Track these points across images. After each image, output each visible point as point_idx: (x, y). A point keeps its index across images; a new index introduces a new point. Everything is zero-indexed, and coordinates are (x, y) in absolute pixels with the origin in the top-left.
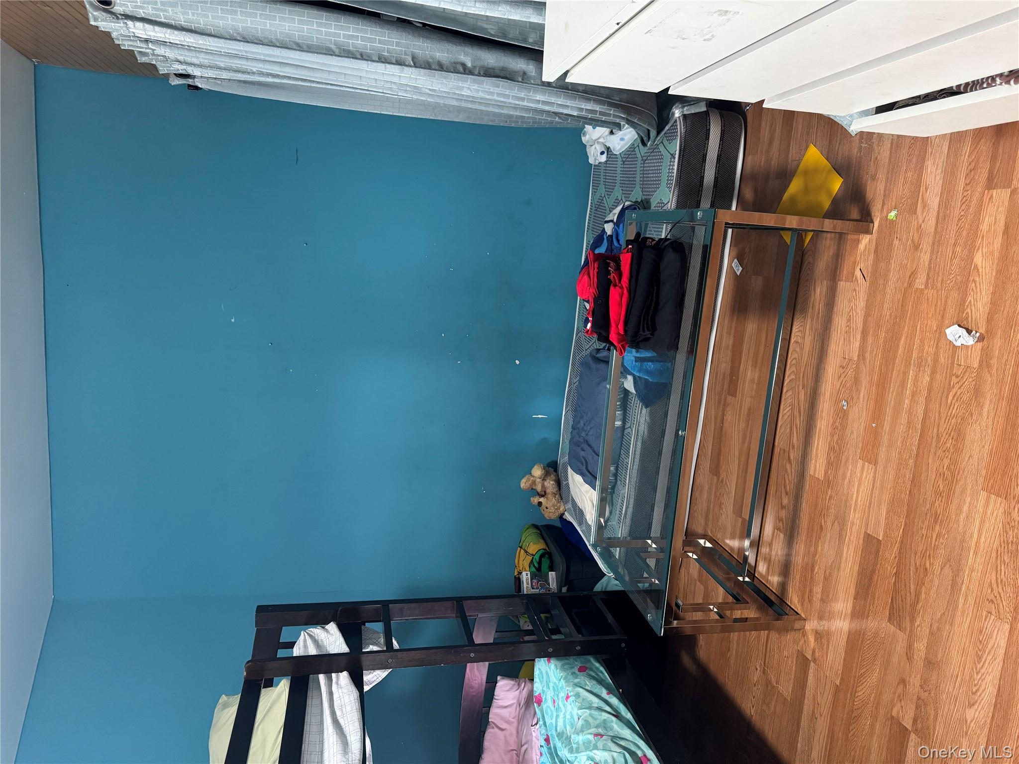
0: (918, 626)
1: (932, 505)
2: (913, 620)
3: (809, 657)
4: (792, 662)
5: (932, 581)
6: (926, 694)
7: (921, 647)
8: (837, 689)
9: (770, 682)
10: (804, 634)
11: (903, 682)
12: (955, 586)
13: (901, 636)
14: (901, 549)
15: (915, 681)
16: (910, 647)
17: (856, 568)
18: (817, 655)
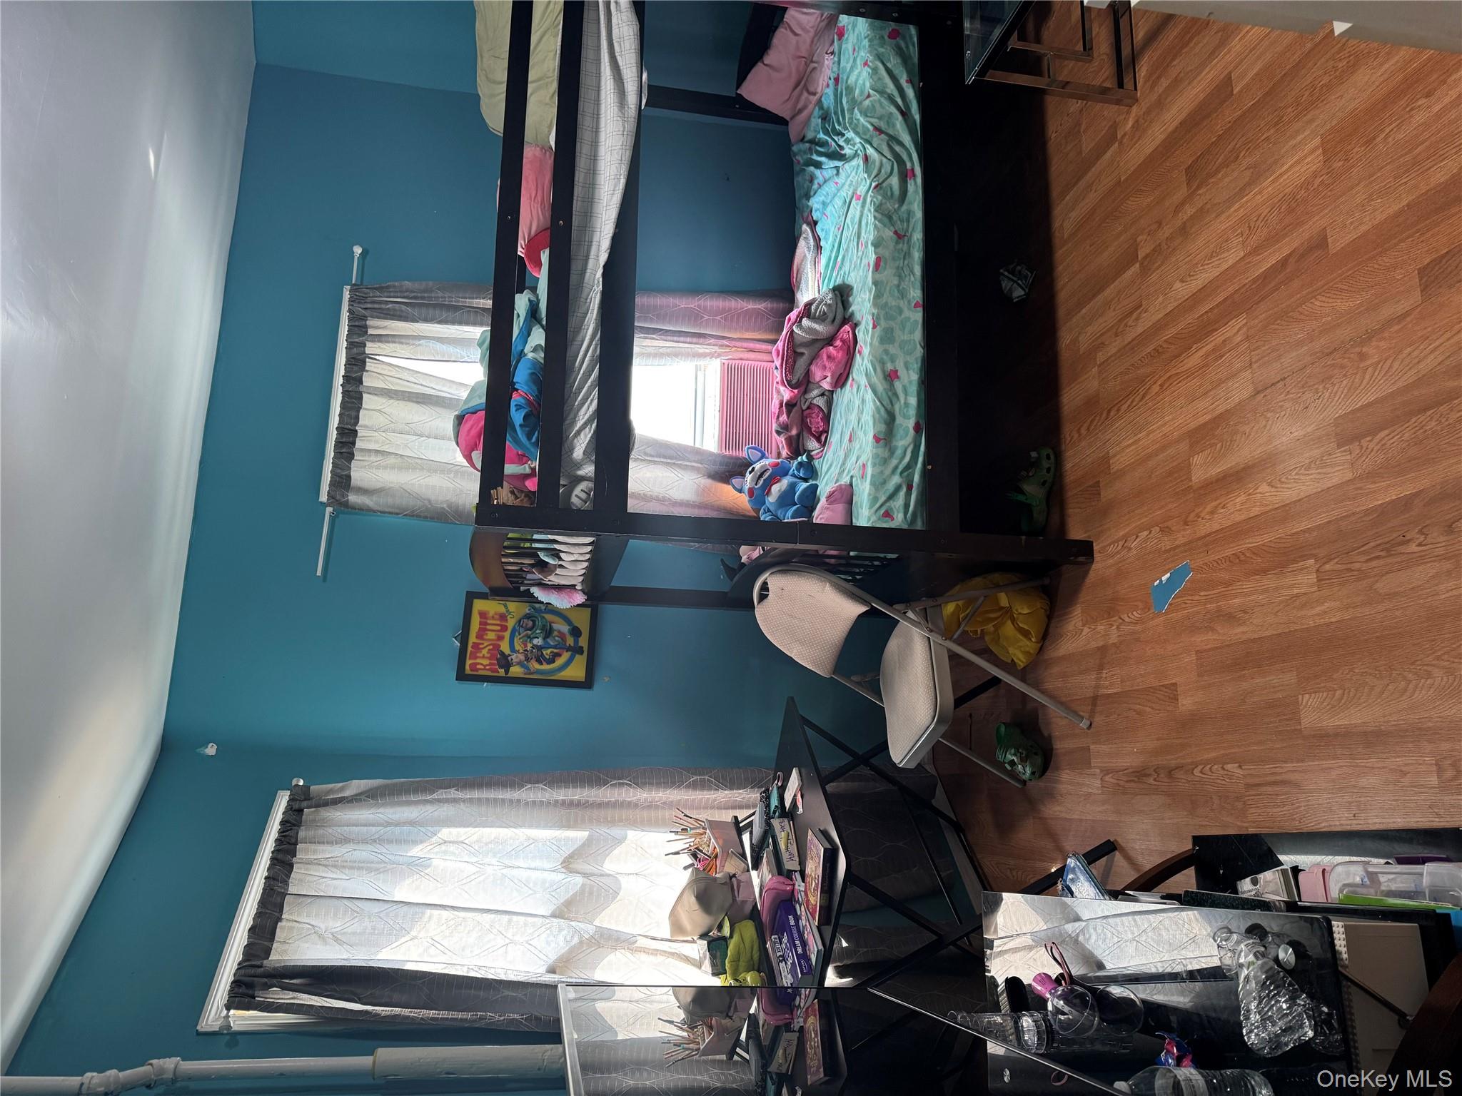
0: (1199, 195)
1: (1286, 107)
2: (1198, 188)
3: (1119, 137)
4: (1105, 126)
5: (1233, 171)
6: (1166, 247)
7: (1189, 211)
8: (1119, 183)
9: (1080, 125)
10: (1128, 113)
11: (1160, 223)
12: (1242, 192)
13: (1183, 192)
14: (1238, 119)
15: (1167, 231)
16: (1182, 204)
17: (1202, 96)
18: (1125, 141)
